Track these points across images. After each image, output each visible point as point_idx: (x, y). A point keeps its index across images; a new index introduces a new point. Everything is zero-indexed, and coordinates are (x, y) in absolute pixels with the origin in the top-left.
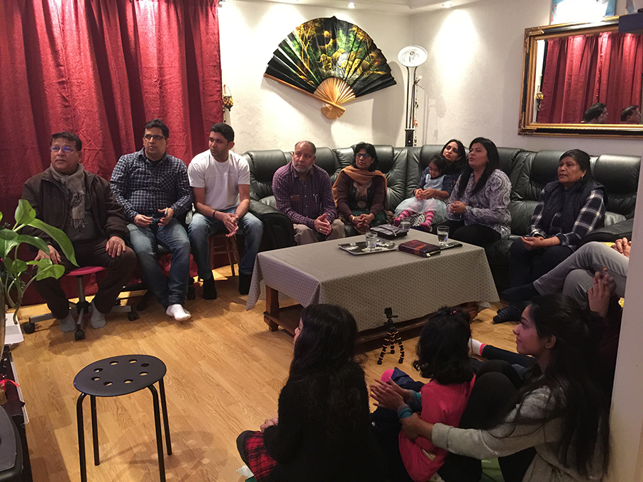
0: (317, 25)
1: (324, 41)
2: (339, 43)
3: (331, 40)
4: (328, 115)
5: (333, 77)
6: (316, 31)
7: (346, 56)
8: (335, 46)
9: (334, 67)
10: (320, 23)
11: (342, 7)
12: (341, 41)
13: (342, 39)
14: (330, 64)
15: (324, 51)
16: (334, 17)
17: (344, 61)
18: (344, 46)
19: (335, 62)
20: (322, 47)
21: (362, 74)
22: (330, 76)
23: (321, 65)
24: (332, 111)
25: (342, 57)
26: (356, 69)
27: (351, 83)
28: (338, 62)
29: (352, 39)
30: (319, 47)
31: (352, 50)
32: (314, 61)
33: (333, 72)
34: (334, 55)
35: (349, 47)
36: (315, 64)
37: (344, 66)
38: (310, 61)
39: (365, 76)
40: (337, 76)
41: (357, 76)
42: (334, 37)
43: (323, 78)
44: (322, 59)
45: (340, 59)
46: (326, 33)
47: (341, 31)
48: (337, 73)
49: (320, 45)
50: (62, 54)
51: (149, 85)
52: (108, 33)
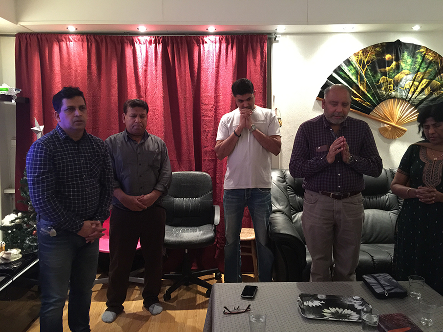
0: (378, 49)
1: (384, 64)
2: (403, 65)
3: (394, 63)
4: (387, 134)
5: (394, 98)
6: (375, 55)
7: (410, 77)
8: (398, 68)
9: (396, 88)
10: (381, 48)
11: (406, 30)
12: (406, 62)
13: (407, 61)
14: (392, 85)
15: (384, 74)
16: (398, 40)
17: (409, 82)
18: (408, 67)
19: (397, 83)
20: (383, 70)
21: (431, 94)
22: (390, 97)
23: (380, 87)
24: (391, 131)
25: (406, 78)
26: (423, 90)
27: (416, 103)
28: (401, 83)
29: (419, 60)
30: (378, 70)
31: (418, 71)
32: (372, 83)
33: (393, 93)
34: (396, 77)
35: (415, 68)
36: (374, 87)
37: (407, 87)
38: (367, 84)
39: (434, 96)
40: (399, 97)
41: (424, 97)
42: (397, 59)
43: (381, 99)
44: (381, 81)
45: (403, 80)
46: (388, 57)
47: (406, 54)
48: (398, 94)
49: (380, 68)
50: (143, 88)
51: (206, 110)
52: (178, 71)
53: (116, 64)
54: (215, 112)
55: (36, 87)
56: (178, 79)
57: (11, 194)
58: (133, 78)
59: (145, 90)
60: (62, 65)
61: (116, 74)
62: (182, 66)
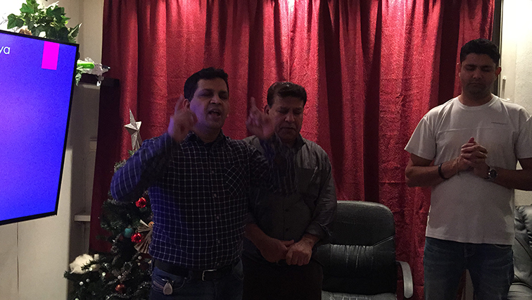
50: (287, 66)
51: (388, 102)
52: (344, 39)
53: (247, 30)
54: (403, 105)
55: (130, 64)
56: (343, 53)
57: (84, 222)
58: (273, 51)
59: (290, 70)
60: (168, 32)
61: (248, 44)
62: (351, 32)
